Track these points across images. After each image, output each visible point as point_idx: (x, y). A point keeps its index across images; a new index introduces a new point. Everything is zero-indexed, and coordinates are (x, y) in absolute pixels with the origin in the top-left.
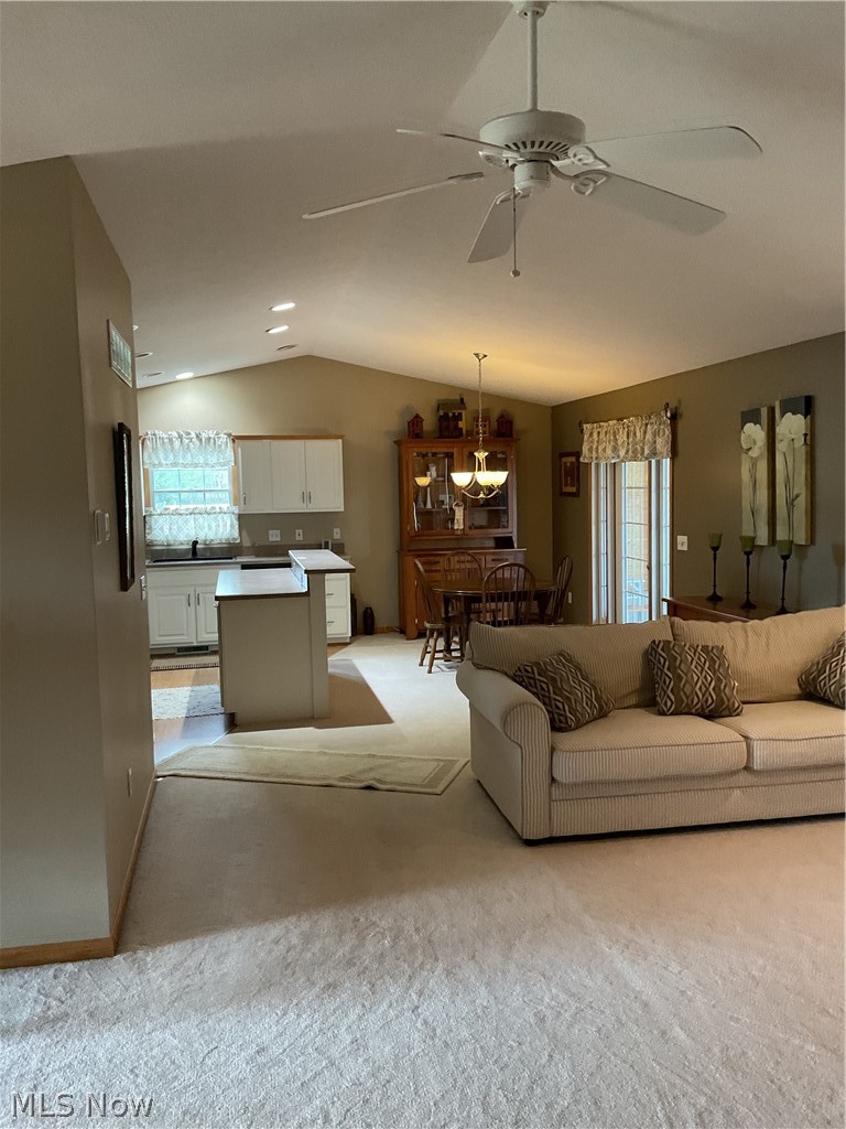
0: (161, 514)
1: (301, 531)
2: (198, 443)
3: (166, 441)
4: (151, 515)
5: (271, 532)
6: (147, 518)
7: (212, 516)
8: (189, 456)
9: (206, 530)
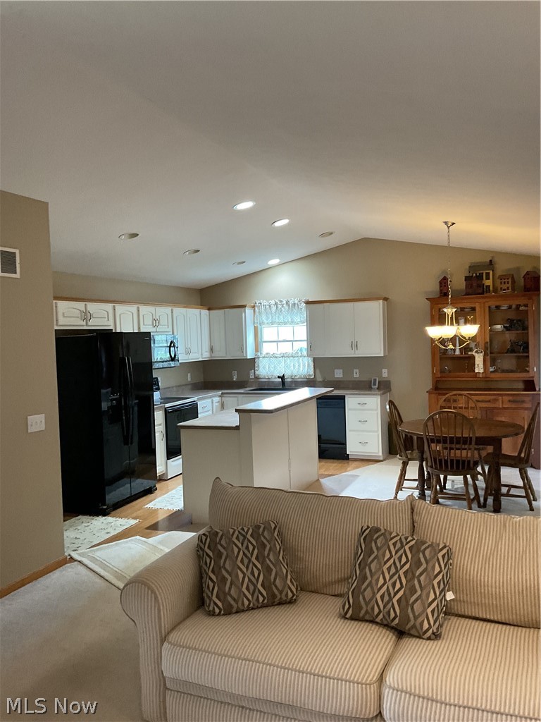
0: (264, 357)
1: (358, 370)
2: (287, 308)
3: (267, 307)
4: (258, 358)
5: (336, 371)
6: (256, 360)
7: (296, 359)
8: (281, 317)
9: (292, 368)
